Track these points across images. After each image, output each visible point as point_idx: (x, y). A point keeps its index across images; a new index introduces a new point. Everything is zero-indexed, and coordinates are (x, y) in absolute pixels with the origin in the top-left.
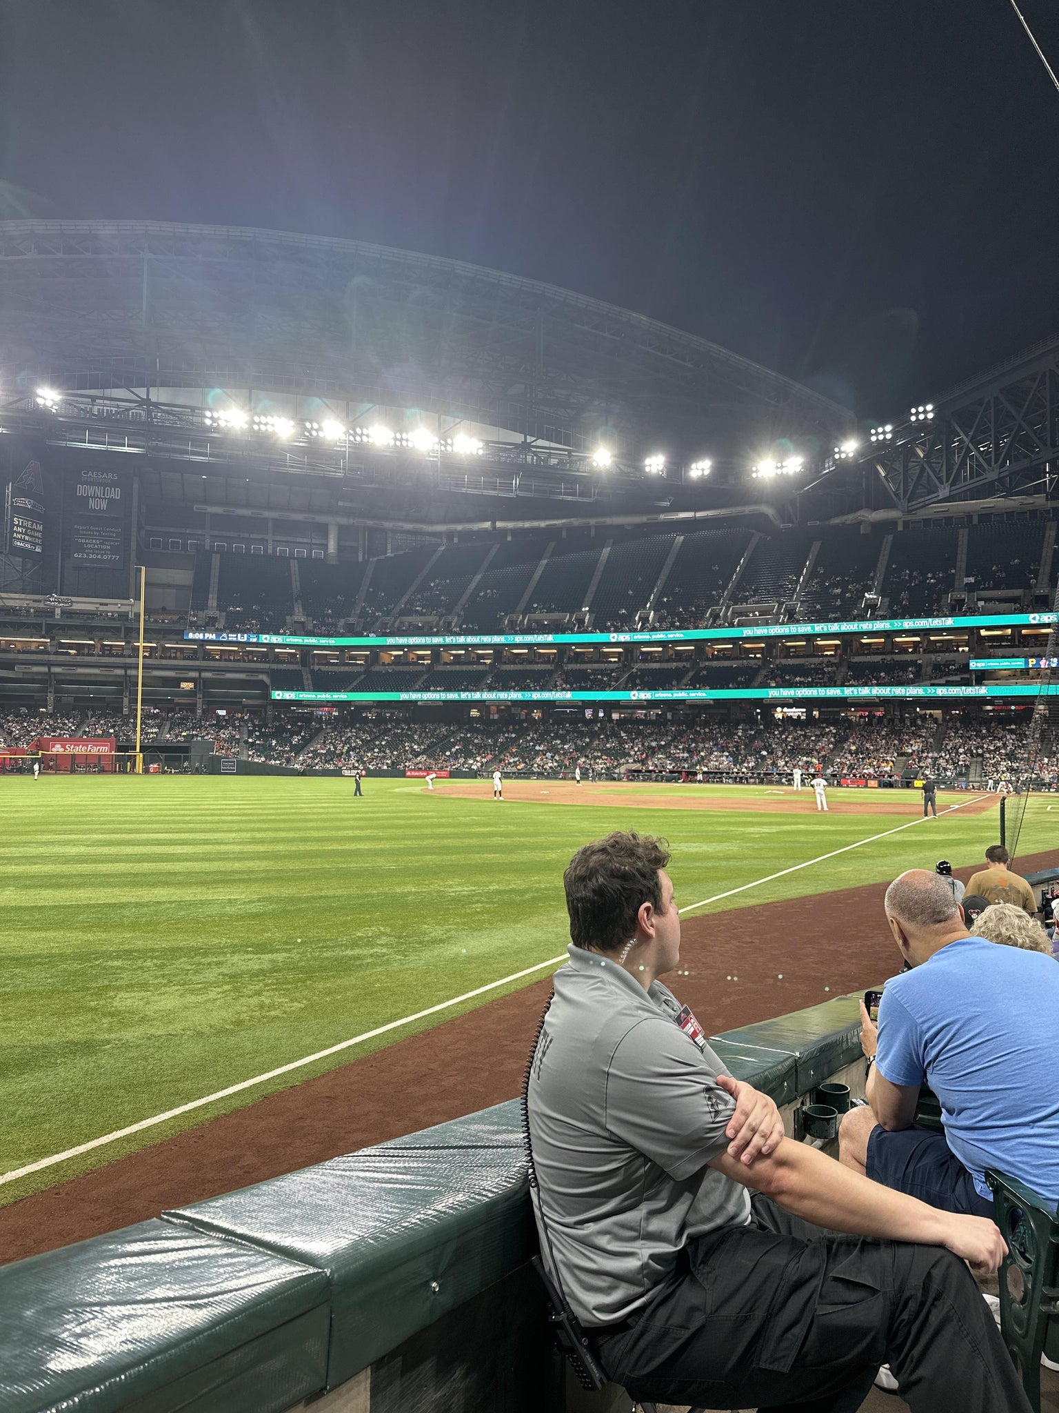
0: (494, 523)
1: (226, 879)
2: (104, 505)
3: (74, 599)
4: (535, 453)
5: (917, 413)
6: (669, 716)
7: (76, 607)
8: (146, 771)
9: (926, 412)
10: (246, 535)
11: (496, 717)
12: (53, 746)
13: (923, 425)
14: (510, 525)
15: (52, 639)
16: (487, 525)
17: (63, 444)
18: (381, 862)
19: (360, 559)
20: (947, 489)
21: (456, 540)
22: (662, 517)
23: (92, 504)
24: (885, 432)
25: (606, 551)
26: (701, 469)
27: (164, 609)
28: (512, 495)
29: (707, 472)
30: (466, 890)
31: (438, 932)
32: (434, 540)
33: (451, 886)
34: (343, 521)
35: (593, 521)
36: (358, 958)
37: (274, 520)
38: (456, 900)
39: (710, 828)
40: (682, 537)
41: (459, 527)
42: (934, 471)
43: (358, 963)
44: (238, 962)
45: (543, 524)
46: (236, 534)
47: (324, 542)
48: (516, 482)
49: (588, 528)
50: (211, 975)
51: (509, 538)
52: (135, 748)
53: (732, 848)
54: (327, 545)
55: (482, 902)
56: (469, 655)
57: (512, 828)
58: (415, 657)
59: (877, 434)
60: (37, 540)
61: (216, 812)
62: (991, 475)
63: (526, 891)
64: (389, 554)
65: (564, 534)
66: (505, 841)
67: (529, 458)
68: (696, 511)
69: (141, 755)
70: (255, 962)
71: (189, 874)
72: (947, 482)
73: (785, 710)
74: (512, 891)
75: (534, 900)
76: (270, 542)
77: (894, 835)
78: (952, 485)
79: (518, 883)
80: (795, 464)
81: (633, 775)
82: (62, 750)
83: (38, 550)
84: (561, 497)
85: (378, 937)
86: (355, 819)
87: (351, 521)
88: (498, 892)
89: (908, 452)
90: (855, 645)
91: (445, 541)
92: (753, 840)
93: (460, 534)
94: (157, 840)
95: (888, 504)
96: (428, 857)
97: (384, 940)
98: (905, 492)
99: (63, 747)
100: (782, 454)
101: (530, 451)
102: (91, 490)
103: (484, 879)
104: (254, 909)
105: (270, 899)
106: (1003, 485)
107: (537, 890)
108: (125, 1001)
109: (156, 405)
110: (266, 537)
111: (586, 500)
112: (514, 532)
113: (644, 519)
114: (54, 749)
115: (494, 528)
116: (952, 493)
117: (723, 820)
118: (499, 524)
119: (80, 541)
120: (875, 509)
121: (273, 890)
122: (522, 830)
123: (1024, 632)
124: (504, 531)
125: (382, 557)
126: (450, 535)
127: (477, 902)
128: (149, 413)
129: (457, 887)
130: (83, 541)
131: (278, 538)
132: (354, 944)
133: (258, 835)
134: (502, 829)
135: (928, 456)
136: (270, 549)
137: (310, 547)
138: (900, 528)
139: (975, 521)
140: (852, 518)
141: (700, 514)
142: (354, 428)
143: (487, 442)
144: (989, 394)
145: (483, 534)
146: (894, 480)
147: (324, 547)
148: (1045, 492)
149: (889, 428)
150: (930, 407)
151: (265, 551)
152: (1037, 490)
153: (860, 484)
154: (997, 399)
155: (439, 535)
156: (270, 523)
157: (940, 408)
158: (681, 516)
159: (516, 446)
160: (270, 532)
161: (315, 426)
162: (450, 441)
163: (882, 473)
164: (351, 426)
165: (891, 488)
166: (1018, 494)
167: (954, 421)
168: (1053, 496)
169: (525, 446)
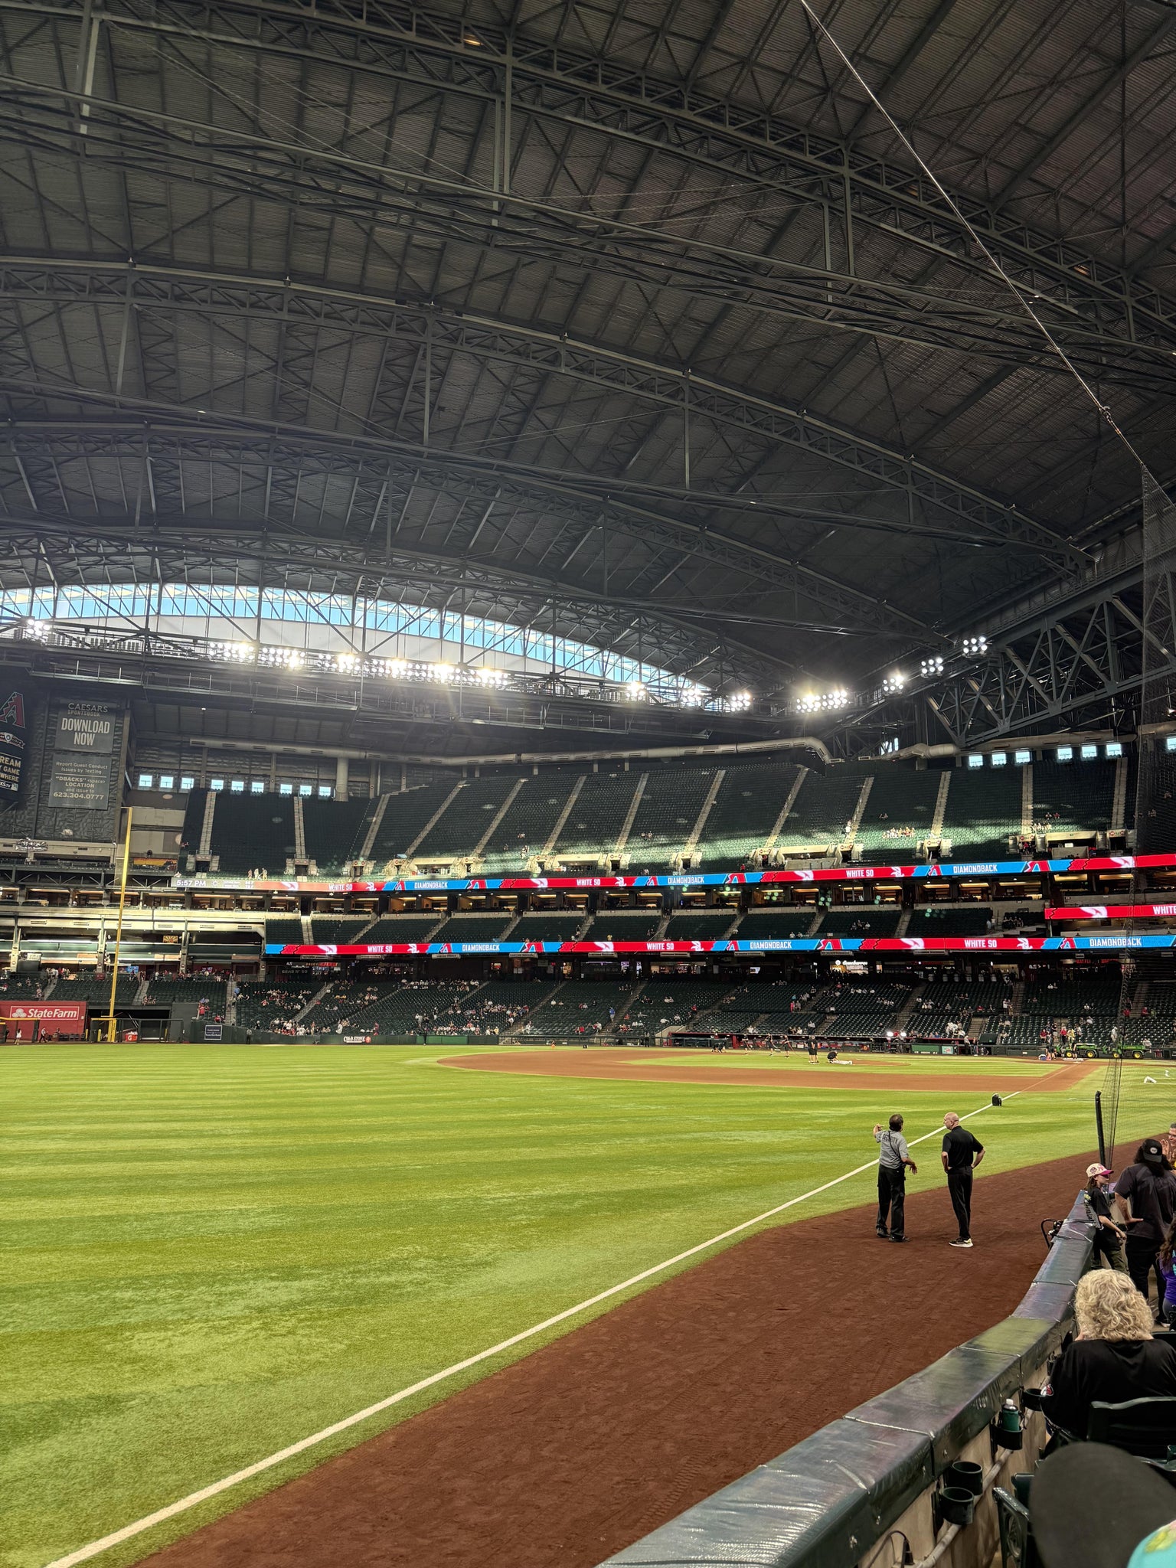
0: (519, 755)
1: (234, 1184)
2: (91, 740)
3: (49, 842)
4: (564, 683)
5: (970, 645)
6: (716, 970)
7: (51, 851)
8: (120, 1039)
9: (979, 645)
10: (247, 771)
11: (520, 971)
12: (14, 1011)
13: (977, 658)
14: (537, 758)
15: (22, 887)
16: (512, 757)
17: (50, 675)
18: (404, 1159)
19: (372, 796)
20: (1007, 724)
21: (477, 774)
22: (700, 750)
23: (78, 739)
24: (935, 665)
25: (641, 786)
26: (741, 701)
27: (150, 853)
28: (539, 727)
29: (748, 704)
30: (505, 1196)
31: (483, 1252)
32: (453, 773)
33: (488, 1192)
34: (355, 754)
35: (627, 754)
36: (395, 1286)
37: (279, 754)
38: (496, 1210)
40: (724, 772)
41: (481, 760)
42: (992, 703)
43: (397, 1292)
44: (266, 1292)
45: (572, 757)
46: (235, 771)
47: (331, 777)
48: (543, 713)
49: (622, 761)
50: (236, 1308)
51: (536, 772)
52: (107, 1012)
54: (335, 781)
55: (526, 1213)
56: (491, 901)
57: (547, 1113)
58: (429, 903)
59: (928, 666)
60: (14, 778)
61: (206, 1094)
62: (1054, 710)
63: (575, 1197)
64: (404, 789)
65: (595, 769)
66: (543, 1130)
67: (558, 689)
68: (736, 742)
69: (115, 1021)
70: (285, 1292)
71: (191, 1176)
72: (1007, 716)
73: (845, 963)
74: (559, 1197)
75: (587, 1209)
76: (273, 777)
77: (978, 1118)
78: (1012, 720)
79: (563, 1186)
80: (840, 697)
81: (678, 1040)
82: (24, 1015)
83: (14, 788)
84: (591, 729)
85: (416, 1258)
86: (366, 1102)
87: (363, 754)
88: (543, 1199)
89: (961, 683)
90: (918, 891)
91: (465, 775)
92: (822, 1127)
93: (483, 767)
94: (146, 1131)
95: (946, 740)
96: (457, 1153)
97: (422, 1263)
98: (962, 727)
99: (26, 1011)
100: (827, 686)
101: (559, 681)
102: (77, 724)
103: (524, 1181)
104: (270, 1221)
105: (283, 1210)
106: (1067, 720)
107: (587, 1196)
108: (144, 1343)
109: (156, 635)
110: (268, 773)
111: (619, 732)
112: (541, 765)
113: (682, 751)
114: (15, 1015)
115: (520, 761)
116: (1013, 728)
117: (784, 1099)
118: (524, 757)
119: (61, 779)
120: (931, 744)
121: (286, 1198)
122: (559, 1115)
123: (1102, 877)
124: (530, 765)
125: (396, 793)
126: (471, 768)
127: (521, 1212)
128: (147, 643)
129: (495, 1192)
130: (65, 779)
131: (282, 773)
132: (390, 1267)
133: (260, 1124)
134: (536, 1113)
135: (983, 690)
136: (272, 786)
137: (316, 783)
138: (959, 764)
139: (1040, 757)
140: (904, 754)
141: (742, 747)
142: (370, 658)
143: (513, 673)
144: (1045, 626)
145: (507, 767)
146: (949, 714)
147: (332, 783)
148: (1112, 727)
149: (940, 660)
150: (983, 639)
151: (266, 788)
152: (1104, 725)
153: (912, 718)
154: (1053, 631)
155: (458, 768)
156: (274, 757)
157: (993, 641)
158: (722, 749)
159: (545, 677)
160: (273, 767)
161: (329, 657)
162: (472, 672)
163: (936, 707)
164: (367, 657)
165: (946, 721)
166: (1083, 729)
167: (1010, 652)
168: (1122, 731)
169: (553, 677)
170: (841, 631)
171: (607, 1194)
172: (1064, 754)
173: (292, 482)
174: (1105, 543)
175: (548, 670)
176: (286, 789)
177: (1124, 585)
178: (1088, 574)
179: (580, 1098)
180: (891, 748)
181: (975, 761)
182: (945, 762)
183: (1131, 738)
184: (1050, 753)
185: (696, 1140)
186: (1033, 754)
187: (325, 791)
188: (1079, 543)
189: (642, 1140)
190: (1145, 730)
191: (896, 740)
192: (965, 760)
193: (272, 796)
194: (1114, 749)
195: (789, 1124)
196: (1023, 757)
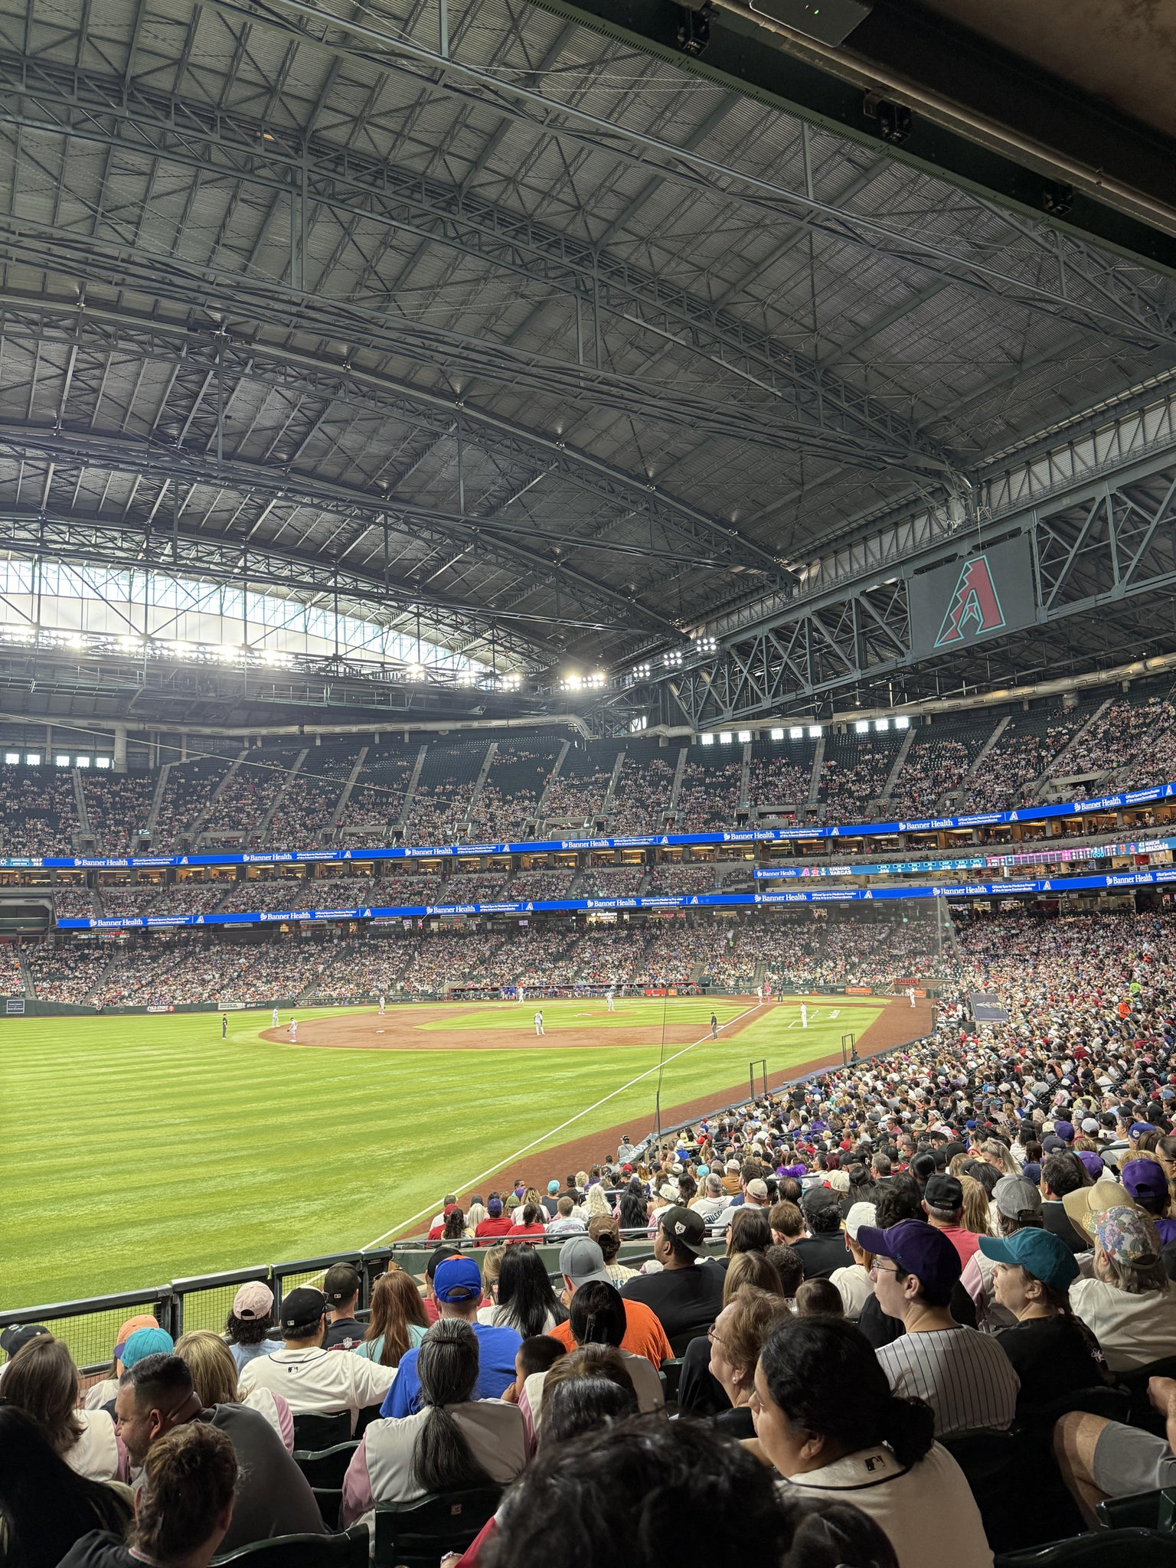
0: (302, 726)
4: (346, 664)
5: (702, 645)
6: (488, 928)
9: (709, 644)
10: (22, 744)
11: (309, 934)
13: (708, 655)
14: (320, 729)
16: (294, 729)
19: (151, 765)
20: (731, 712)
21: (259, 744)
22: (475, 724)
24: (673, 659)
25: (421, 757)
26: (512, 682)
28: (324, 704)
29: (517, 685)
30: (385, 1153)
31: (389, 1182)
32: (235, 744)
34: (133, 726)
35: (406, 727)
37: (54, 728)
38: (384, 1161)
39: (529, 1075)
40: (497, 744)
41: (264, 731)
42: (719, 694)
45: (354, 729)
46: (9, 744)
47: (109, 749)
48: (327, 692)
49: (402, 733)
51: (318, 743)
53: (544, 1097)
54: (113, 752)
57: (380, 1089)
58: (217, 873)
59: (669, 659)
62: (766, 703)
63: (422, 1151)
64: (184, 760)
65: (377, 740)
66: (384, 1106)
67: (341, 669)
68: (508, 718)
72: (730, 706)
73: (599, 914)
74: (413, 1152)
75: (430, 1158)
76: (49, 750)
78: (736, 709)
79: (413, 1145)
80: (599, 679)
81: (457, 995)
84: (373, 707)
87: (141, 726)
88: (405, 1153)
89: (695, 673)
90: (658, 854)
91: (247, 745)
93: (264, 739)
95: (685, 723)
98: (696, 712)
100: (587, 672)
101: (341, 662)
106: (778, 710)
107: (429, 1149)
110: (43, 746)
111: (400, 708)
112: (323, 737)
113: (458, 725)
116: (737, 715)
117: (539, 1063)
118: (307, 729)
120: (672, 726)
123: (800, 842)
124: (313, 737)
125: (177, 764)
126: (253, 739)
127: (398, 1161)
131: (57, 746)
135: (714, 681)
136: (48, 758)
137: (94, 755)
138: (694, 742)
139: (758, 738)
140: (651, 732)
141: (513, 723)
142: (151, 640)
143: (297, 655)
144: (761, 632)
145: (289, 738)
146: (686, 699)
147: (110, 754)
148: (815, 714)
149: (679, 654)
150: (712, 640)
151: (43, 759)
152: (808, 712)
153: (656, 701)
154: (767, 637)
155: (240, 739)
156: (49, 730)
157: (722, 641)
158: (495, 723)
159: (327, 658)
160: (49, 739)
161: (111, 639)
162: (257, 654)
163: (676, 693)
164: (149, 638)
165: (684, 706)
166: (791, 715)
167: (734, 653)
168: (821, 716)
169: (336, 658)
170: (598, 627)
171: (439, 1147)
172: (777, 734)
173: (74, 472)
174: (809, 565)
175: (330, 653)
176: (63, 761)
177: (821, 605)
178: (795, 591)
179: (397, 1073)
180: (639, 725)
181: (707, 739)
182: (684, 740)
183: (828, 722)
184: (765, 734)
185: (482, 1106)
186: (753, 734)
187: (103, 763)
188: (789, 565)
189: (449, 1108)
190: (838, 717)
191: (644, 719)
192: (699, 739)
193: (48, 770)
194: (816, 731)
195: (538, 1087)
196: (745, 737)
